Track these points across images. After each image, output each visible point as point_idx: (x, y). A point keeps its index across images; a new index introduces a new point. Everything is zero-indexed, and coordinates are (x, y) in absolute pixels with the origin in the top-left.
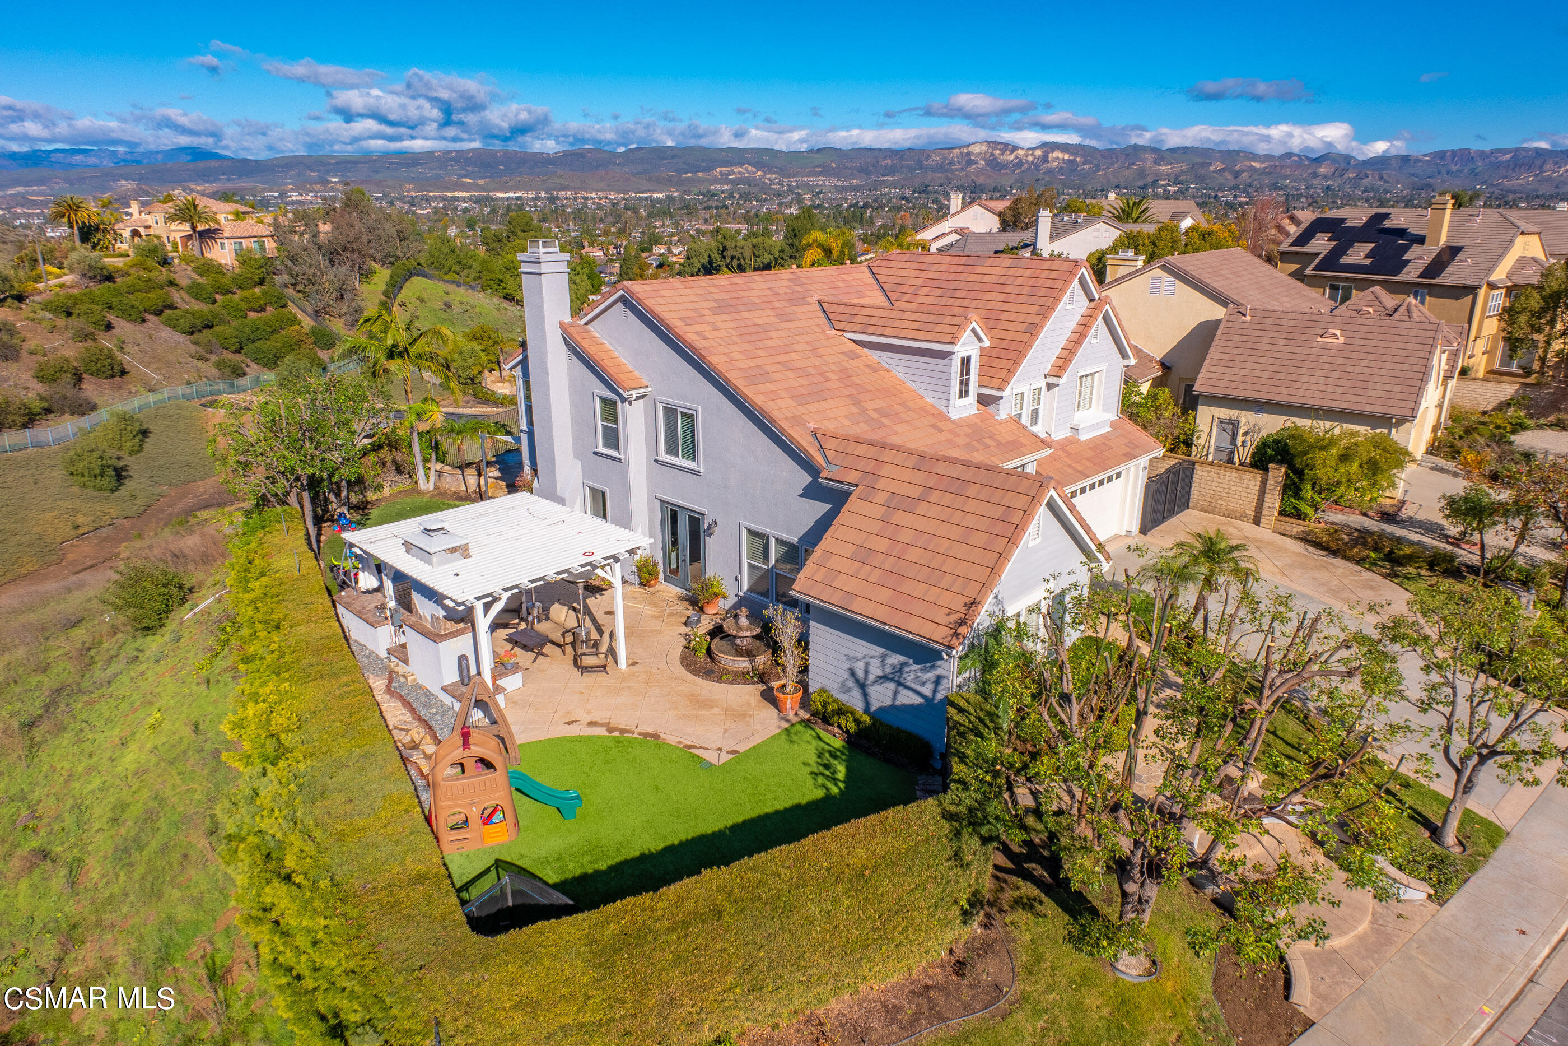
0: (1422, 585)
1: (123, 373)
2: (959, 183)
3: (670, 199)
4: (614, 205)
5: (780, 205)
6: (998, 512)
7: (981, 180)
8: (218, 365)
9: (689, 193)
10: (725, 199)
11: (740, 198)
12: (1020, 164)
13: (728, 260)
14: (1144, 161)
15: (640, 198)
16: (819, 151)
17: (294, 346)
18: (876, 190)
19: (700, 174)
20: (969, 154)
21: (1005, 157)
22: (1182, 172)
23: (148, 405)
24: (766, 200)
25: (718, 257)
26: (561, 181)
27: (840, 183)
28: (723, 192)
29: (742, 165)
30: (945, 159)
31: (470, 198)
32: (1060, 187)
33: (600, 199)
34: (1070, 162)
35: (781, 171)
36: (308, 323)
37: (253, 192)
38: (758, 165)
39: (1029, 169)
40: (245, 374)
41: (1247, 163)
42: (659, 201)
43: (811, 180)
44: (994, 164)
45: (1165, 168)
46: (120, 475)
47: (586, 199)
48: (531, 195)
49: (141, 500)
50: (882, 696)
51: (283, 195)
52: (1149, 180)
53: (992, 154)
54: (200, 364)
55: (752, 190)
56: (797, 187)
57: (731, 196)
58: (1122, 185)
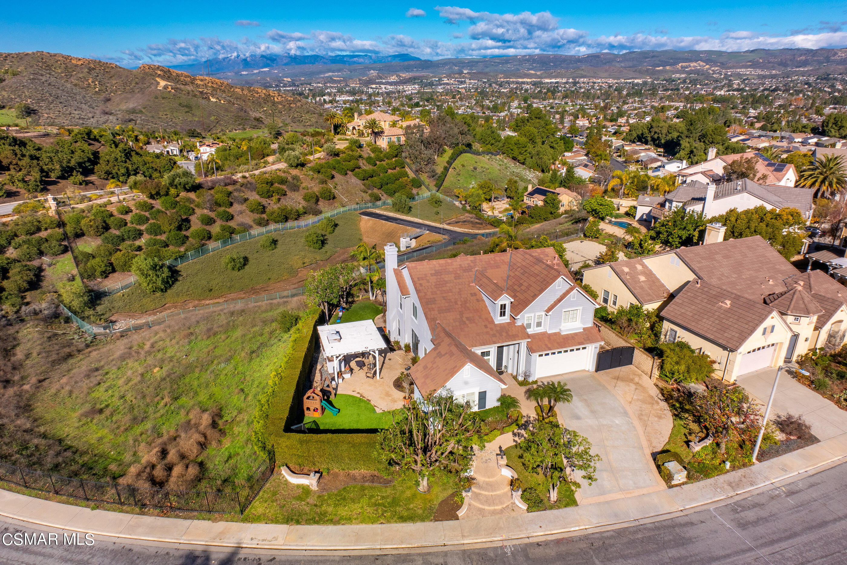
1: (334, 198)
3: (645, 83)
4: (610, 87)
5: (715, 88)
8: (371, 195)
9: (657, 79)
10: (679, 84)
11: (688, 84)
13: (652, 134)
15: (626, 83)
17: (403, 187)
18: (788, 77)
19: (668, 68)
23: (340, 213)
24: (706, 84)
25: (647, 131)
26: (582, 72)
27: (762, 73)
28: (679, 79)
29: (696, 61)
31: (531, 83)
33: (603, 83)
35: (723, 65)
36: (412, 175)
37: (427, 78)
38: (707, 61)
40: (380, 199)
42: (637, 84)
43: (742, 71)
46: (323, 243)
47: (594, 83)
48: (564, 80)
49: (329, 254)
51: (440, 80)
54: (363, 194)
55: (699, 78)
56: (731, 76)
57: (684, 82)
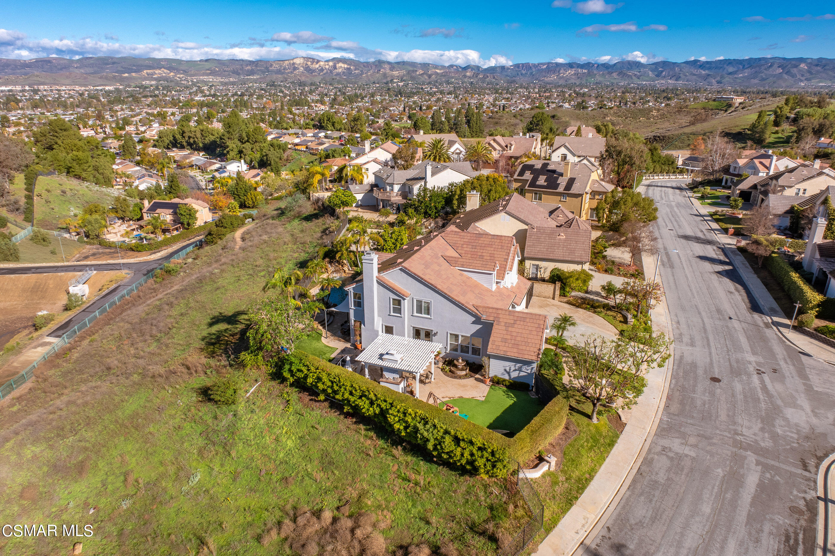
0: (603, 314)
2: (291, 81)
3: (118, 90)
4: (81, 95)
5: (190, 94)
6: (537, 326)
7: (303, 79)
9: (130, 87)
10: (154, 90)
11: (163, 90)
12: (322, 70)
13: (187, 139)
14: (384, 69)
15: (97, 90)
16: (207, 61)
18: (244, 84)
19: (134, 74)
20: (294, 64)
21: (313, 66)
22: (404, 75)
24: (180, 91)
25: (180, 137)
26: (38, 78)
27: (223, 80)
28: (151, 86)
29: (160, 69)
30: (281, 66)
32: (345, 83)
33: (70, 90)
34: (349, 69)
35: (185, 72)
38: (170, 69)
39: (327, 72)
41: (434, 70)
42: (110, 92)
43: (205, 78)
44: (308, 69)
45: (396, 73)
47: (59, 90)
48: (16, 88)
50: (514, 375)
52: (389, 79)
53: (307, 64)
55: (170, 84)
56: (197, 82)
57: (157, 88)
58: (376, 81)
